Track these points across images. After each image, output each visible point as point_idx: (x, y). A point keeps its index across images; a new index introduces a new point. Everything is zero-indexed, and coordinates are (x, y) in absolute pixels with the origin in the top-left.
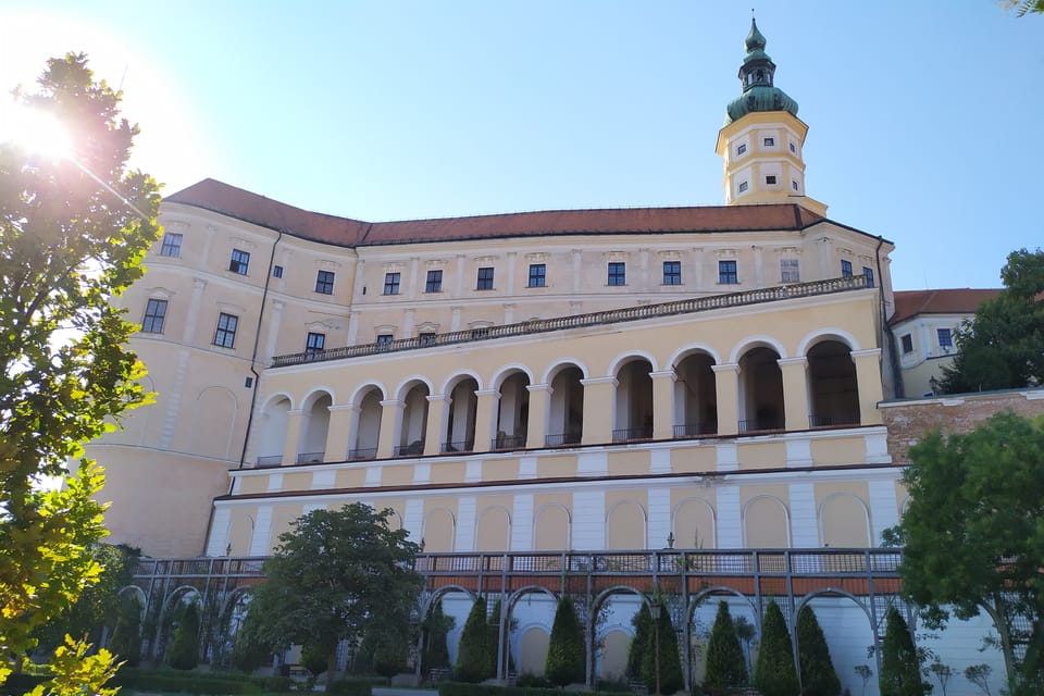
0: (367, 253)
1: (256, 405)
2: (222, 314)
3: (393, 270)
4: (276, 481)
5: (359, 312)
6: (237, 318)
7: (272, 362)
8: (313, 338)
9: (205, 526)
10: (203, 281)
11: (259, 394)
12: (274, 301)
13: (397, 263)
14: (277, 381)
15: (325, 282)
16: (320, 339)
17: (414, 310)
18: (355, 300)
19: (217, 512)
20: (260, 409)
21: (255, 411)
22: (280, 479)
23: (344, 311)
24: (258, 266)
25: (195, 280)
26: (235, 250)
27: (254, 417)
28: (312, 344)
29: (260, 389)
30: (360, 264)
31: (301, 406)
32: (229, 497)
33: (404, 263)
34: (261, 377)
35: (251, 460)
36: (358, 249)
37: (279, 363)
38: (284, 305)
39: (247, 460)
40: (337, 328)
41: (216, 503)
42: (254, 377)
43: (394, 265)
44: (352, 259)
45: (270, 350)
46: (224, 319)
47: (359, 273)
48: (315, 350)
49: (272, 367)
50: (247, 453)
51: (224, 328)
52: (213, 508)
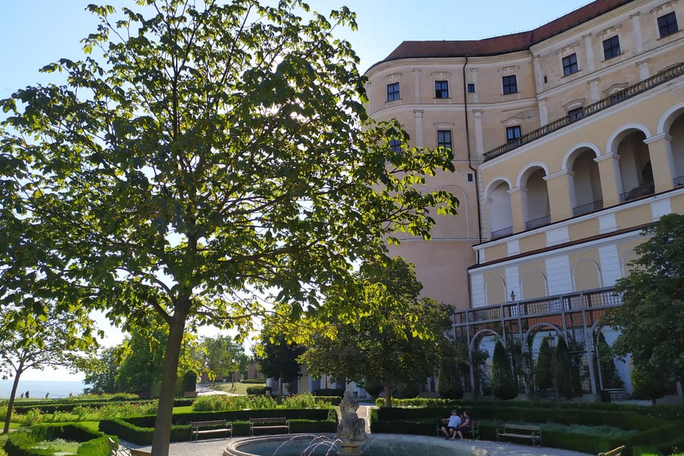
0: (541, 49)
1: (480, 194)
2: (439, 131)
3: (568, 52)
4: (513, 247)
5: (545, 99)
6: (450, 131)
7: (483, 158)
8: (511, 132)
9: (466, 289)
10: (420, 111)
11: (480, 185)
12: (474, 111)
13: (570, 46)
14: (491, 171)
15: (510, 85)
16: (517, 131)
17: (598, 79)
18: (539, 90)
19: (473, 278)
20: (484, 195)
21: (481, 199)
22: (517, 243)
23: (531, 102)
24: (456, 88)
25: (415, 112)
26: (436, 82)
27: (481, 203)
28: (511, 136)
29: (480, 180)
30: (537, 59)
31: (518, 184)
32: (478, 266)
33: (578, 43)
34: (479, 172)
35: (486, 235)
36: (531, 48)
37: (489, 157)
38: (482, 112)
39: (484, 236)
40: (529, 118)
41: (470, 271)
42: (473, 173)
43: (568, 49)
44: (528, 59)
45: (480, 150)
46: (441, 135)
47: (537, 67)
48: (515, 138)
49: (485, 162)
50: (483, 231)
51: (443, 141)
52: (469, 276)
